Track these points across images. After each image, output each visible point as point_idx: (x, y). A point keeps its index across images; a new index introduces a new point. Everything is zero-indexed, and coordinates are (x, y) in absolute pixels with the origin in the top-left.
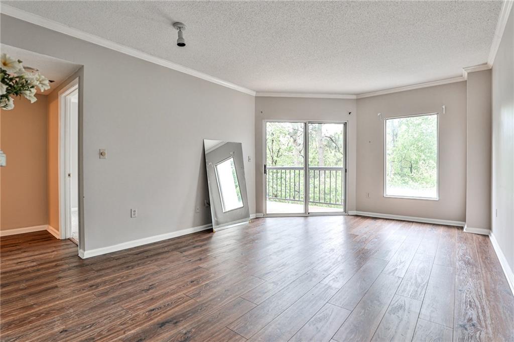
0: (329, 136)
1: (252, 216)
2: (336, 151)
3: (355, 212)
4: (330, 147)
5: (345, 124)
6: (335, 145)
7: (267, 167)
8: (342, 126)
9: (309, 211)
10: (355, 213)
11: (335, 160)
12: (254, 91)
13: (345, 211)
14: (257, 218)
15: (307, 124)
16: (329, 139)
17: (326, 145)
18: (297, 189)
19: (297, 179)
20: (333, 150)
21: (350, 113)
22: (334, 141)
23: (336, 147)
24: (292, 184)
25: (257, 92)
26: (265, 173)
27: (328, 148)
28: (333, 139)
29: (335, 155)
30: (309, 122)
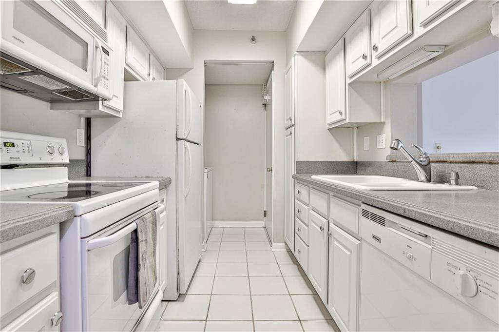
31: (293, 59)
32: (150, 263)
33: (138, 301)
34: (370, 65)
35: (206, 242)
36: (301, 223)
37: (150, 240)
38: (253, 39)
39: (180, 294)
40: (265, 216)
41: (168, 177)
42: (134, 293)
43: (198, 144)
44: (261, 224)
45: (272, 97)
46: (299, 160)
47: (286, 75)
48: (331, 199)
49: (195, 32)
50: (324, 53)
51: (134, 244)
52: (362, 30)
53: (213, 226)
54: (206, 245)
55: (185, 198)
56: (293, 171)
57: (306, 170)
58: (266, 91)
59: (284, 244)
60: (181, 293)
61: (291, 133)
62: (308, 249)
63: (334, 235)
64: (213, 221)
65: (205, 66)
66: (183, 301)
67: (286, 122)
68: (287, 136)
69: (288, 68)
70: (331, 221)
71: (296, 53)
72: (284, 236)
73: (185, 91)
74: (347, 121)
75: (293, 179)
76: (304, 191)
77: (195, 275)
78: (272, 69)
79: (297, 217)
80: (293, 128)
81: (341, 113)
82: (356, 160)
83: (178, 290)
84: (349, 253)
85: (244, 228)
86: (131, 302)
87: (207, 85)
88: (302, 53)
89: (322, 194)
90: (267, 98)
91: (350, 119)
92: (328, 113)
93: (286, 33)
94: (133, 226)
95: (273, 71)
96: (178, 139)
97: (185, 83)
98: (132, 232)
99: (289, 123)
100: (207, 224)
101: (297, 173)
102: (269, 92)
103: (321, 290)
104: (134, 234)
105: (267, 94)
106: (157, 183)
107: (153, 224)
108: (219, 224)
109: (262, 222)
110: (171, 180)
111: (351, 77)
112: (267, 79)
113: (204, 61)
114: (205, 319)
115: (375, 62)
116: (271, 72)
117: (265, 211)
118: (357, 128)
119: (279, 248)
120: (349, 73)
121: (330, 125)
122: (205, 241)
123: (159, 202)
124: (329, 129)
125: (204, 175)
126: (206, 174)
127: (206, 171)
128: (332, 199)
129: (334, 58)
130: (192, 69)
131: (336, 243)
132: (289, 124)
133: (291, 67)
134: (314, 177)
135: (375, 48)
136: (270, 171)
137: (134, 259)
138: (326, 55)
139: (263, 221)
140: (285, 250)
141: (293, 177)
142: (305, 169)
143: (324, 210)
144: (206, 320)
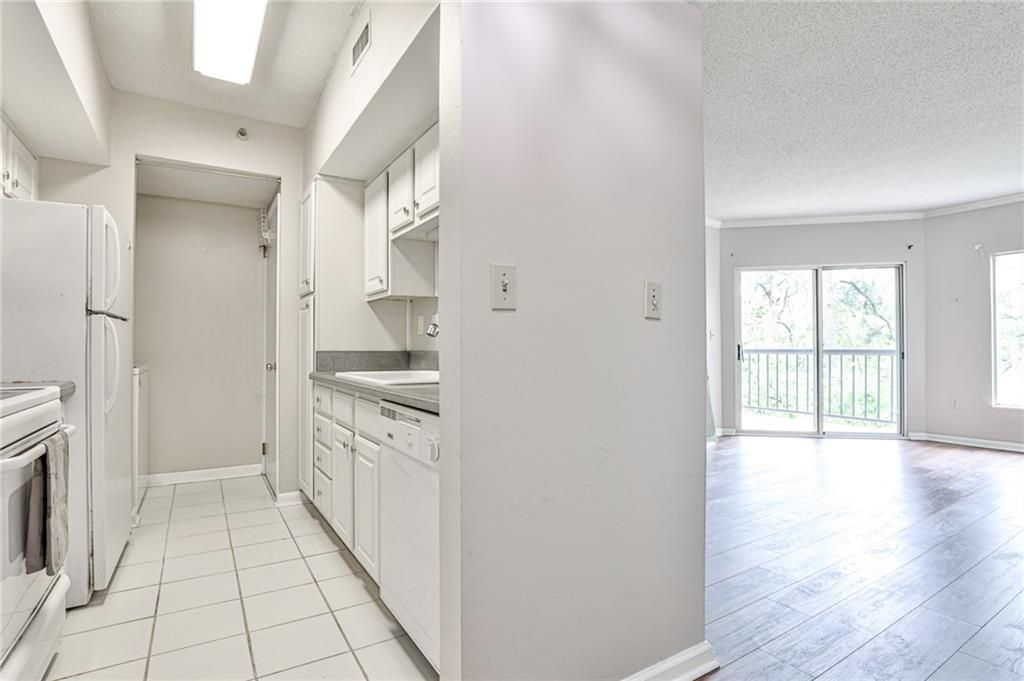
0: (849, 281)
1: (719, 432)
2: (867, 313)
3: (925, 434)
4: (850, 304)
5: (900, 268)
6: (864, 299)
7: (744, 347)
8: (892, 272)
9: (824, 430)
10: (924, 436)
11: (864, 332)
12: (718, 220)
13: (902, 432)
14: (724, 436)
15: (820, 270)
16: (848, 286)
17: (842, 301)
18: (772, 393)
19: (773, 373)
20: (859, 309)
21: (910, 247)
22: (862, 290)
23: (866, 304)
24: (763, 383)
25: (723, 221)
26: (739, 358)
27: (847, 308)
28: (859, 286)
29: (864, 321)
30: (824, 268)
31: (313, 184)
32: (61, 512)
33: (44, 566)
34: (412, 223)
35: (138, 512)
36: (323, 448)
37: (61, 475)
38: (242, 133)
39: (95, 592)
40: (264, 453)
41: (71, 379)
42: (38, 553)
43: (124, 319)
44: (259, 468)
45: (276, 236)
46: (321, 349)
47: (302, 207)
48: (356, 402)
49: (114, 93)
50: (364, 183)
51: (40, 478)
52: (405, 173)
53: (149, 483)
54: (138, 517)
55: (106, 417)
56: (311, 368)
57: (332, 365)
58: (266, 223)
59: (298, 493)
60: (96, 589)
61: (307, 306)
62: (331, 485)
63: (359, 449)
64: (149, 474)
65: (136, 164)
66: (102, 603)
67: (301, 286)
68: (302, 309)
69: (306, 196)
70: (357, 432)
71: (319, 177)
72: (297, 477)
73: (107, 226)
74: (389, 294)
75: (311, 381)
76: (325, 396)
77: (121, 565)
78: (278, 190)
79: (318, 441)
80: (311, 297)
81: (381, 281)
82: (408, 349)
83: (91, 584)
84: (371, 465)
85: (221, 480)
86: (30, 570)
87: (141, 197)
88: (328, 178)
89: (346, 397)
90: (266, 235)
91: (393, 290)
92: (367, 279)
93: (302, 133)
94: (40, 450)
95: (279, 195)
96: (90, 312)
97: (106, 212)
98: (36, 461)
99: (304, 289)
100: (140, 480)
101: (317, 370)
102: (272, 225)
103: (345, 532)
104: (40, 462)
105: (269, 228)
106: (57, 389)
107: (64, 451)
108: (164, 479)
109: (259, 465)
110: (74, 387)
111: (395, 232)
112: (269, 200)
113: (136, 156)
114: (153, 614)
115: (418, 222)
116: (275, 194)
117: (264, 445)
118: (411, 301)
119: (289, 501)
120: (392, 227)
121: (370, 295)
122: (136, 509)
123: (60, 422)
124: (369, 302)
125: (132, 379)
126: (136, 378)
127: (137, 371)
128: (358, 402)
129: (374, 196)
130: (106, 167)
131: (361, 459)
132: (306, 291)
133: (309, 196)
134: (338, 374)
135: (416, 205)
136: (271, 368)
137: (39, 502)
138: (366, 187)
139: (260, 462)
140: (300, 502)
141: (311, 377)
142: (329, 363)
143: (348, 420)
144: (155, 616)
